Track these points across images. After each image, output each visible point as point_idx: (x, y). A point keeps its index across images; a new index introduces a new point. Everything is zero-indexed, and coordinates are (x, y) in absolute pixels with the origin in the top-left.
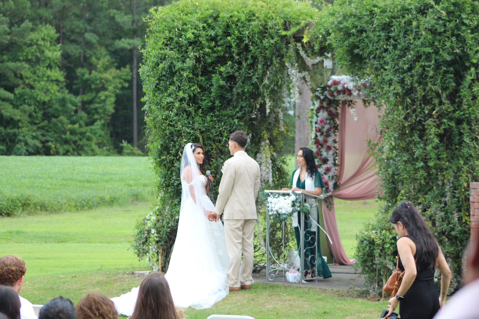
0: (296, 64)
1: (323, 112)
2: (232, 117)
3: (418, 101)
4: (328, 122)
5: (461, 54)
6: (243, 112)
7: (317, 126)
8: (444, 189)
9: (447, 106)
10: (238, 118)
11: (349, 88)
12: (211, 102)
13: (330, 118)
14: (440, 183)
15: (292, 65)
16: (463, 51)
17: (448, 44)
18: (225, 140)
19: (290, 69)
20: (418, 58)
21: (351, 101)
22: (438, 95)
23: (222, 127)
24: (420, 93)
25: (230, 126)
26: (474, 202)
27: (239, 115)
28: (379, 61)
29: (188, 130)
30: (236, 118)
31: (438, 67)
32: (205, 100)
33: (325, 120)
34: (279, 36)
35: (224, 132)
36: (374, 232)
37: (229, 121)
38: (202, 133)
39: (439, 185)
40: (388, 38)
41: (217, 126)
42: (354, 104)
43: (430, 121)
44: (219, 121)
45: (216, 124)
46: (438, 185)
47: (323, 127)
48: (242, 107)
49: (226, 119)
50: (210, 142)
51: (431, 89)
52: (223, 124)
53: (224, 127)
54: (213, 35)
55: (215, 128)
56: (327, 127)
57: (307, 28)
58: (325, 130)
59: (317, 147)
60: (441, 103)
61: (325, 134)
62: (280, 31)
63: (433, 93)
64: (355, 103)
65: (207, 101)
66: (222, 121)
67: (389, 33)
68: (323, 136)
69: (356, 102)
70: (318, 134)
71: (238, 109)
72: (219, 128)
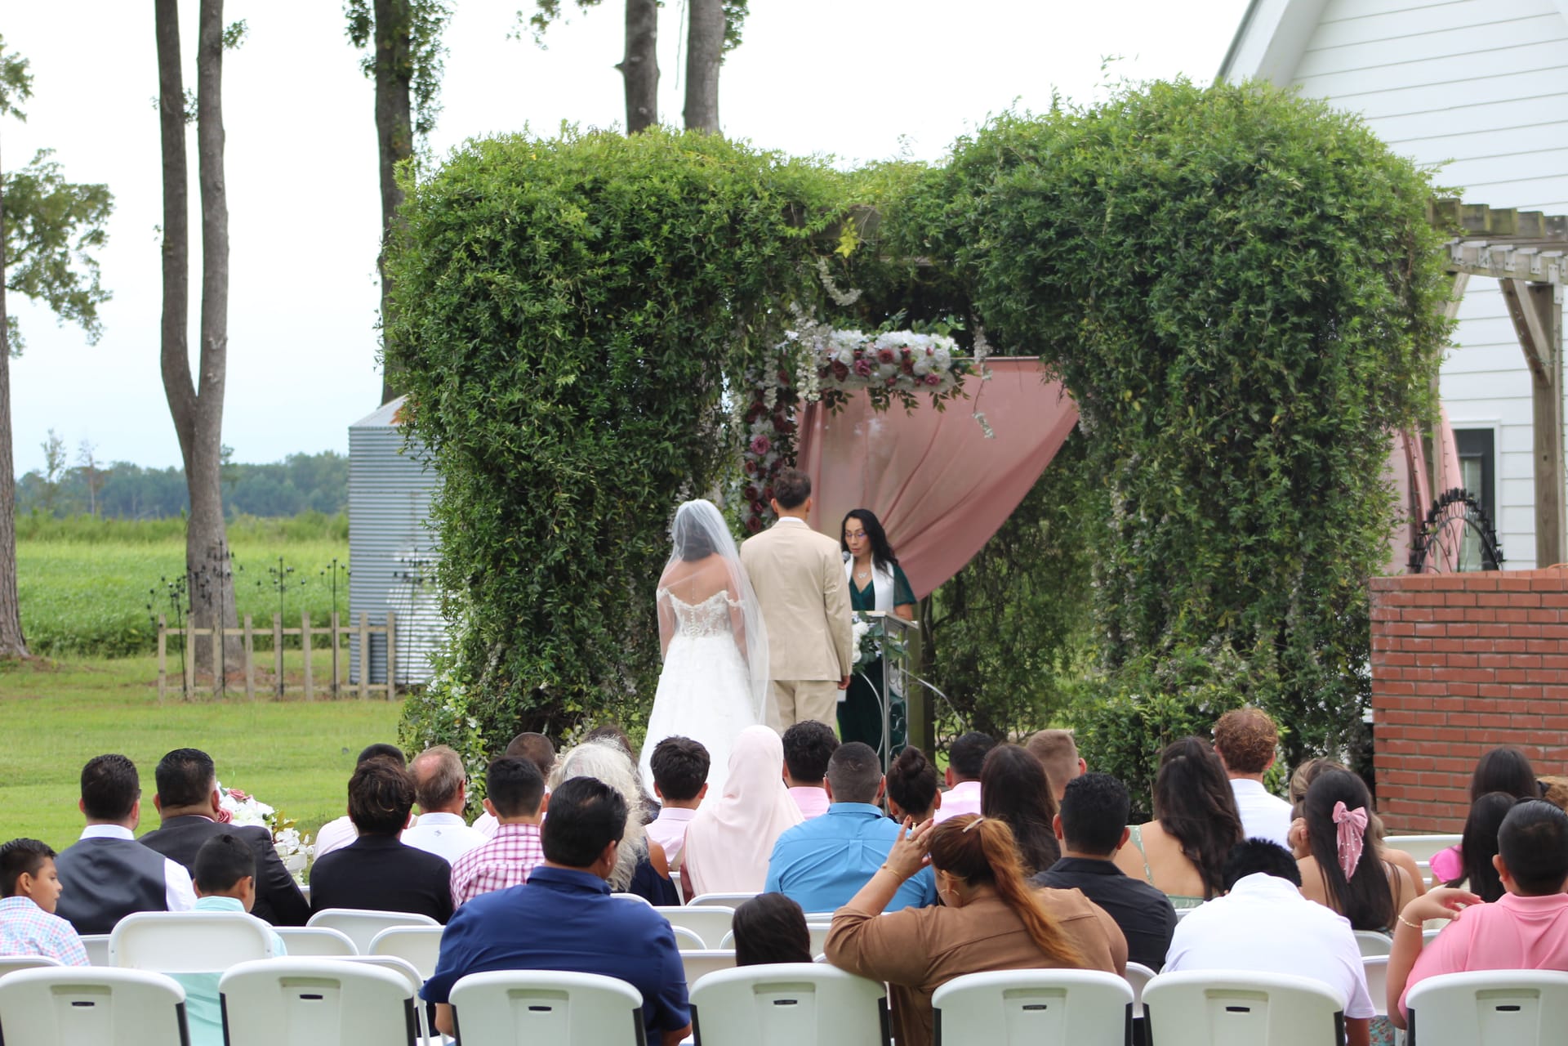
0: (813, 308)
1: (764, 421)
2: (656, 435)
3: (1231, 393)
4: (776, 444)
5: (1328, 287)
6: (680, 425)
7: (749, 455)
8: (1286, 595)
9: (1304, 404)
10: (670, 439)
11: (841, 360)
12: (608, 400)
13: (777, 435)
14: (1273, 581)
15: (805, 309)
16: (1331, 280)
17: (1300, 265)
18: (649, 492)
19: (799, 320)
20: (1230, 295)
21: (839, 393)
22: (1279, 380)
23: (637, 461)
24: (1237, 375)
25: (655, 459)
26: (1382, 622)
27: (672, 430)
28: (1117, 301)
29: (569, 470)
30: (665, 440)
31: (1279, 314)
32: (596, 396)
33: (769, 442)
34: (777, 238)
35: (642, 473)
36: (1134, 697)
37: (651, 446)
38: (597, 473)
39: (1270, 585)
40: (1140, 249)
41: (626, 460)
42: (845, 401)
43: (1264, 442)
44: (627, 446)
45: (622, 456)
46: (1268, 586)
47: (763, 460)
48: (678, 412)
49: (645, 442)
50: (613, 498)
51: (1265, 368)
52: (639, 453)
53: (642, 462)
54: (599, 235)
55: (623, 463)
56: (772, 457)
57: (850, 219)
58: (767, 464)
59: (753, 508)
60: (1287, 399)
61: (767, 474)
62: (780, 227)
63: (1269, 377)
64: (849, 399)
65: (601, 398)
66: (635, 448)
67: (1139, 237)
68: (764, 481)
69: (850, 396)
70: (753, 476)
71: (666, 418)
72: (631, 463)
